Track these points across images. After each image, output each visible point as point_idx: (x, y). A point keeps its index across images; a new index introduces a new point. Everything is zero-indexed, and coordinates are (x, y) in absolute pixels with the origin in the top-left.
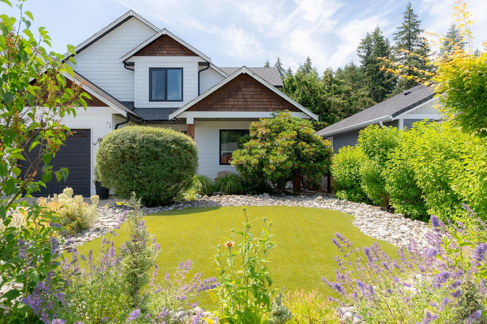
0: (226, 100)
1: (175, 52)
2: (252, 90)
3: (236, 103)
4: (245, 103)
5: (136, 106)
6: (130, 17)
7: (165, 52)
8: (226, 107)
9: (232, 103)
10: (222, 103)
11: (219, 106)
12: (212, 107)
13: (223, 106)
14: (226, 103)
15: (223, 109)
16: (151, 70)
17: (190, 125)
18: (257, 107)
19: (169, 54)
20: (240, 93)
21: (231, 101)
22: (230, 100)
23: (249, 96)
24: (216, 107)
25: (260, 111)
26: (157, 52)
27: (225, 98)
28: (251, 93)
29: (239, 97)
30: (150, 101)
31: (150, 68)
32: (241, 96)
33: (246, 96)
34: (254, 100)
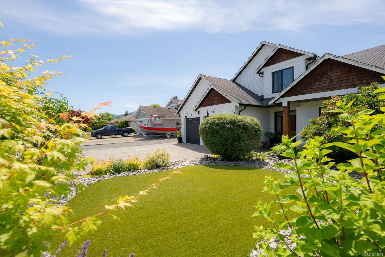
0: (313, 84)
1: (288, 57)
2: (339, 71)
3: (322, 85)
4: (330, 84)
5: (265, 97)
6: (264, 45)
7: (281, 59)
8: (313, 90)
9: (318, 86)
10: (310, 88)
11: (307, 90)
12: (301, 92)
13: (310, 90)
14: (313, 87)
15: (311, 92)
16: (273, 74)
17: (285, 107)
18: (344, 85)
19: (284, 60)
20: (325, 76)
21: (318, 85)
22: (317, 83)
23: (335, 77)
24: (304, 91)
25: (348, 88)
26: (276, 61)
27: (312, 83)
28: (338, 74)
29: (324, 80)
30: (272, 93)
31: (272, 73)
32: (327, 78)
33: (332, 78)
34: (341, 79)
